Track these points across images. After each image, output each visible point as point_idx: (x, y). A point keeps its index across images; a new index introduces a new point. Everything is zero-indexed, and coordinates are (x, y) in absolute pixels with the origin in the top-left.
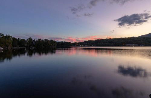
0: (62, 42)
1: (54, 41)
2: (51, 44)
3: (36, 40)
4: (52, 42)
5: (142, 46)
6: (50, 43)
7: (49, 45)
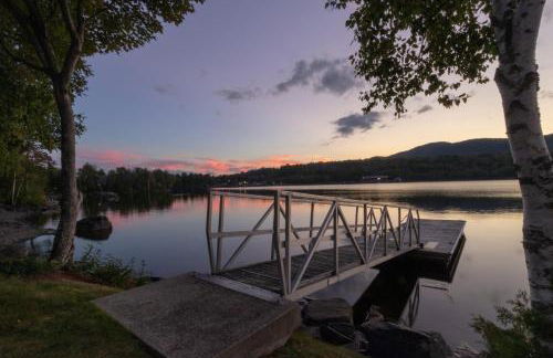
0: (184, 174)
1: (166, 174)
2: (158, 181)
3: (106, 172)
4: (160, 176)
5: (398, 182)
6: (154, 180)
7: (151, 184)
